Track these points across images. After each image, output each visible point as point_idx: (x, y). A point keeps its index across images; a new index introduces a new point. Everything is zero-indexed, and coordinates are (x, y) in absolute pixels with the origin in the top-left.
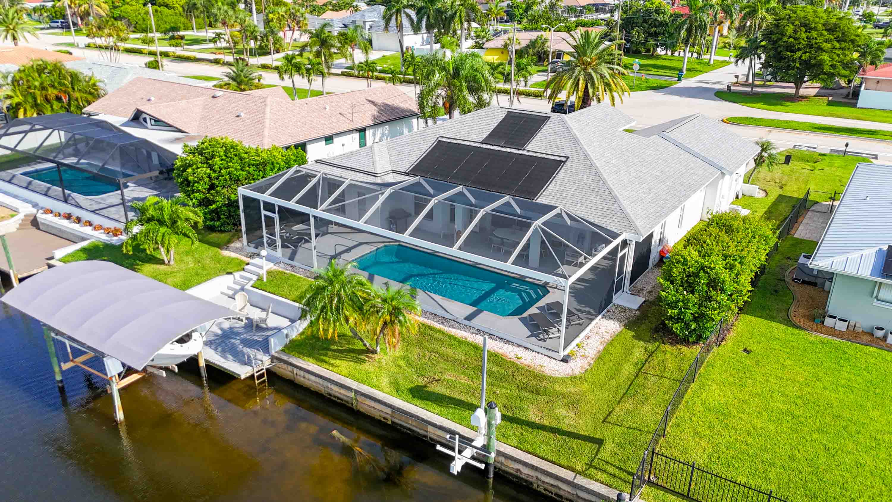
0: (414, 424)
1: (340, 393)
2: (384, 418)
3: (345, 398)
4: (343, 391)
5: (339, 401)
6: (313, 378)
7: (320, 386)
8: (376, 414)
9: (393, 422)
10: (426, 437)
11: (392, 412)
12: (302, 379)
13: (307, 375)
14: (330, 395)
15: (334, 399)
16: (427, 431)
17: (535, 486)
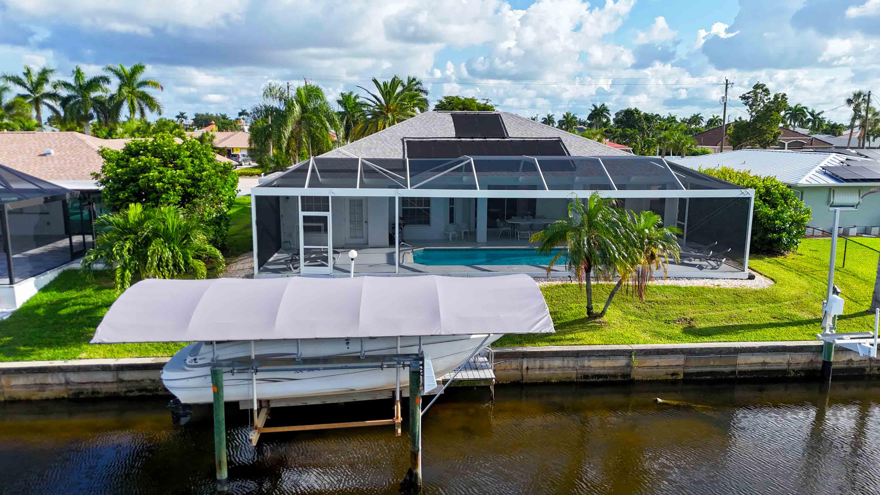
0: (718, 363)
1: (604, 368)
2: (673, 374)
3: (612, 372)
4: (609, 363)
5: (600, 380)
6: (557, 363)
7: (569, 371)
8: (661, 374)
9: (685, 374)
10: (733, 373)
11: (686, 360)
12: (537, 372)
13: (547, 363)
14: (586, 377)
15: (594, 380)
16: (735, 365)
17: (868, 370)
